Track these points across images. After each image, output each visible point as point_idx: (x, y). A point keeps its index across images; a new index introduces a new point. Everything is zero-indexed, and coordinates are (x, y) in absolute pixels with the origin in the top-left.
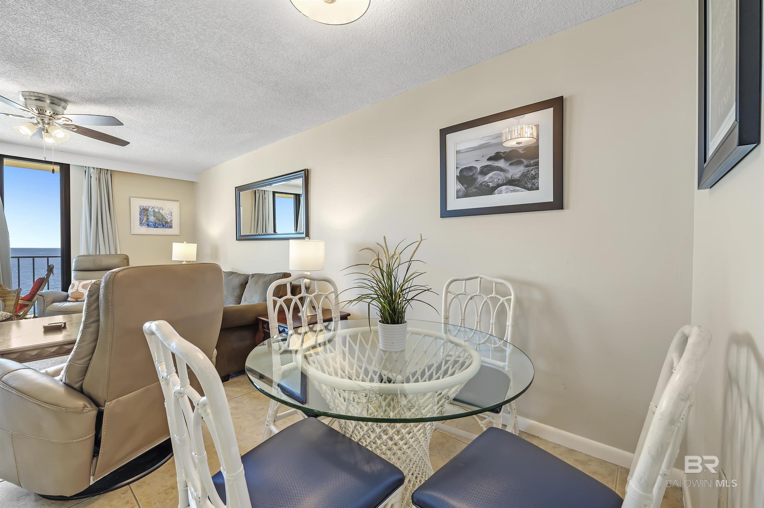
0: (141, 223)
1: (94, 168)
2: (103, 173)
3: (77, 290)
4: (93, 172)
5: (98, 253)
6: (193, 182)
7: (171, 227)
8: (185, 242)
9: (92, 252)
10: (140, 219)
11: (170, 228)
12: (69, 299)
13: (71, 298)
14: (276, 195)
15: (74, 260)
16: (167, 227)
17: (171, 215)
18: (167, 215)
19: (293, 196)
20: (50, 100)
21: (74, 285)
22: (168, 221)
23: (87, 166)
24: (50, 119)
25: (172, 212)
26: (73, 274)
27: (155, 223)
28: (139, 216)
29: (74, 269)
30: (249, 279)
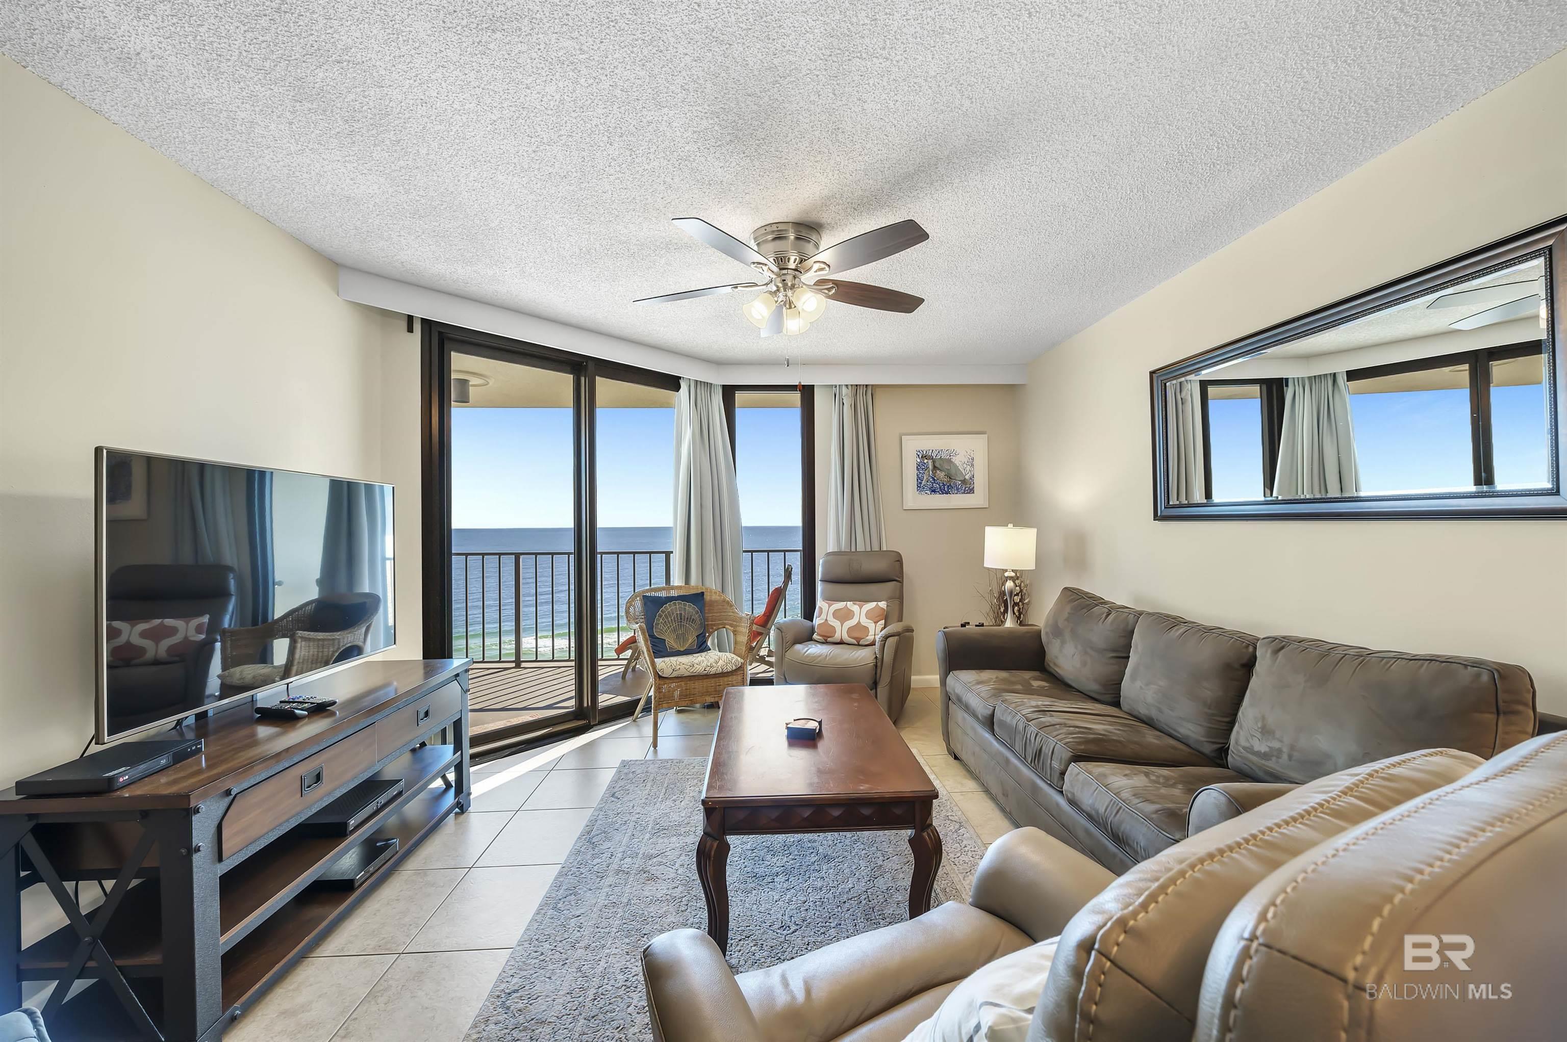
0: (920, 487)
1: (847, 386)
2: (861, 391)
3: (826, 620)
4: (847, 395)
5: (853, 550)
6: (1012, 387)
7: (971, 491)
8: (1010, 526)
9: (844, 547)
10: (918, 478)
11: (969, 493)
12: (815, 636)
13: (818, 635)
14: (1211, 390)
15: (821, 561)
16: (965, 491)
17: (972, 465)
18: (965, 466)
19: (1257, 388)
20: (796, 231)
21: (821, 609)
22: (967, 477)
23: (838, 384)
24: (795, 277)
25: (973, 459)
26: (819, 587)
27: (944, 485)
28: (916, 472)
29: (822, 577)
30: (1258, 654)
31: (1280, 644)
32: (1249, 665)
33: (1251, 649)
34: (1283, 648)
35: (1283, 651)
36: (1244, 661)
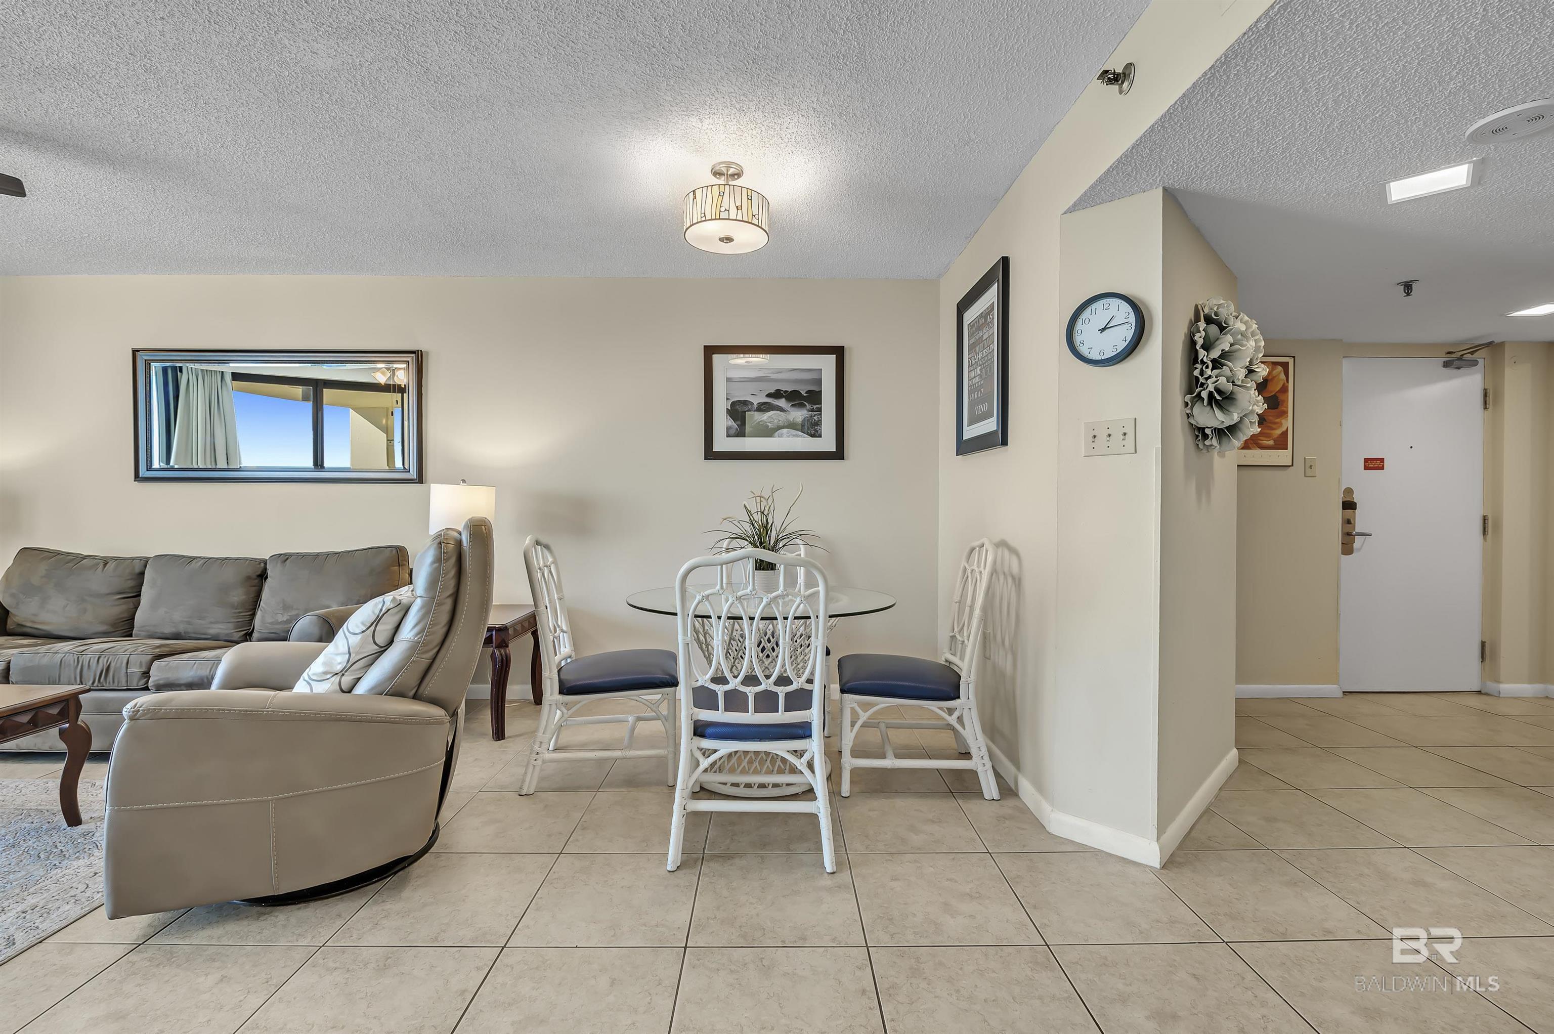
30: (268, 567)
31: (284, 558)
32: (263, 576)
33: (262, 565)
34: (287, 559)
35: (288, 561)
36: (259, 573)
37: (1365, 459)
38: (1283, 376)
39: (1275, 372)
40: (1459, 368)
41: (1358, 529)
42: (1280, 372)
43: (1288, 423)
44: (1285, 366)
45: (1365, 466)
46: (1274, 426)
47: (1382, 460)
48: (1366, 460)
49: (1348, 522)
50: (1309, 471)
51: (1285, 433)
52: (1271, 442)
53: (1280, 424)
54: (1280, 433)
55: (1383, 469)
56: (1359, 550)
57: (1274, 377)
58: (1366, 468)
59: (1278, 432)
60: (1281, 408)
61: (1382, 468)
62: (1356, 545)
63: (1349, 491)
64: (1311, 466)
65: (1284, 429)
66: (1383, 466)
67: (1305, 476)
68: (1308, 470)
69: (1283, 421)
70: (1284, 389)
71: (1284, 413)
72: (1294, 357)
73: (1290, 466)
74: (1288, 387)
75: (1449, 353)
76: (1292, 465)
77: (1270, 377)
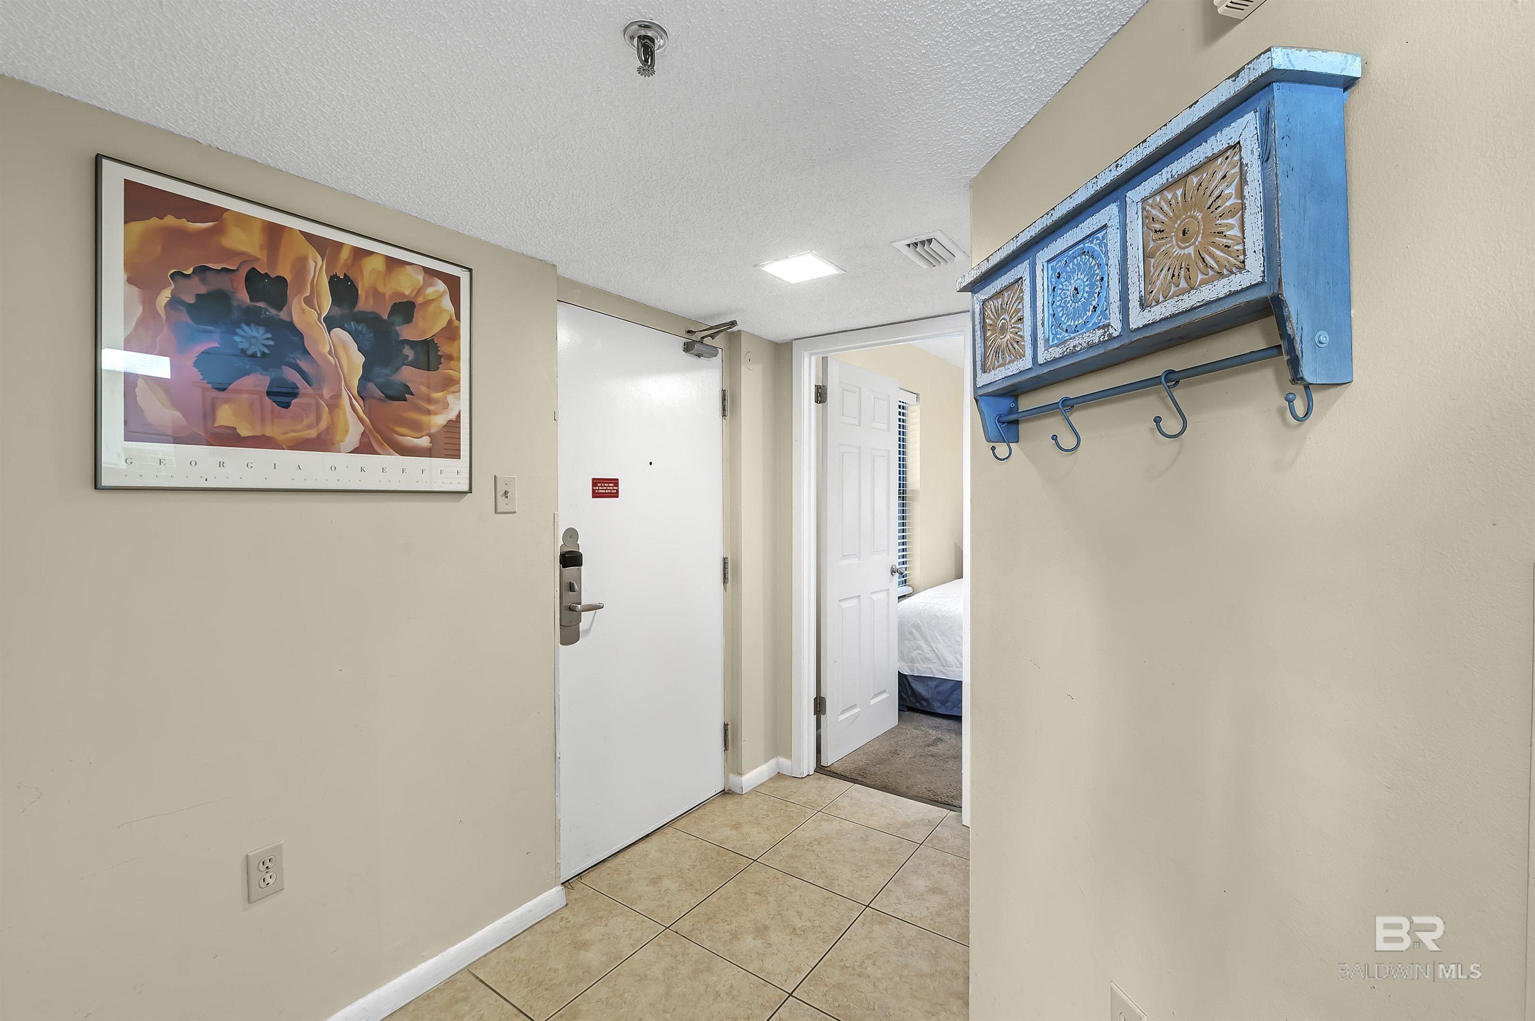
37: (593, 479)
38: (447, 303)
39: (430, 291)
40: (699, 356)
41: (586, 600)
42: (442, 295)
43: (459, 404)
44: (453, 283)
45: (593, 491)
46: (432, 408)
47: (615, 482)
48: (595, 482)
49: (570, 588)
50: (502, 505)
51: (454, 425)
52: (424, 442)
53: (446, 406)
54: (444, 423)
55: (617, 497)
56: (587, 631)
57: (428, 302)
58: (595, 495)
59: (439, 421)
60: (444, 371)
61: (616, 495)
62: (583, 626)
63: (571, 534)
64: (506, 493)
65: (452, 416)
66: (617, 490)
67: (496, 512)
68: (501, 499)
69: (450, 398)
70: (451, 332)
71: (451, 383)
72: (470, 270)
73: (466, 493)
74: (458, 329)
75: (689, 332)
76: (470, 491)
77: (420, 300)
